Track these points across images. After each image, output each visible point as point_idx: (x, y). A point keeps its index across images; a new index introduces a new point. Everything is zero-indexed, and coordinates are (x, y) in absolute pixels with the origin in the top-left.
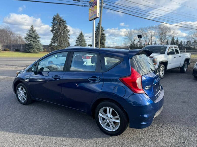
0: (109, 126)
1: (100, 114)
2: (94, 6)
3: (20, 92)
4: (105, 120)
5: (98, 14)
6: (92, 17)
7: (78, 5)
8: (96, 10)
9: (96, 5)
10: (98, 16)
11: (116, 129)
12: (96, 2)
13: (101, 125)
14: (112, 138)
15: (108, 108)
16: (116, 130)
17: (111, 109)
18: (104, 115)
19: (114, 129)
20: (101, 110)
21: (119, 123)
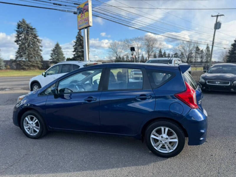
0: (165, 148)
1: (152, 136)
4: (159, 141)
5: (91, 22)
6: (83, 26)
7: (60, 10)
8: (88, 17)
10: (90, 25)
11: (173, 149)
12: (87, 8)
13: (154, 148)
15: (163, 128)
17: (167, 129)
18: (158, 137)
19: (170, 150)
20: (154, 132)
21: (176, 142)
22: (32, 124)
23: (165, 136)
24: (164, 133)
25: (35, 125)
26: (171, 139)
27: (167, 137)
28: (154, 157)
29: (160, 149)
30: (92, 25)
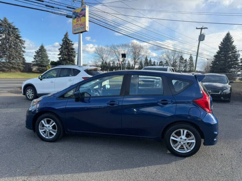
0: (184, 148)
1: (172, 138)
2: (82, 18)
3: (45, 125)
4: (178, 142)
5: (87, 27)
6: (78, 30)
7: (52, 12)
8: (85, 22)
9: (84, 16)
10: (87, 30)
12: (84, 13)
13: (173, 148)
14: (187, 158)
15: (182, 131)
16: (190, 150)
17: (186, 131)
18: (177, 138)
19: (188, 150)
20: (173, 134)
21: (194, 143)
22: (49, 127)
23: (184, 137)
24: (183, 135)
25: (51, 128)
26: (189, 140)
27: (186, 138)
28: (173, 157)
29: (178, 150)
30: (88, 30)
